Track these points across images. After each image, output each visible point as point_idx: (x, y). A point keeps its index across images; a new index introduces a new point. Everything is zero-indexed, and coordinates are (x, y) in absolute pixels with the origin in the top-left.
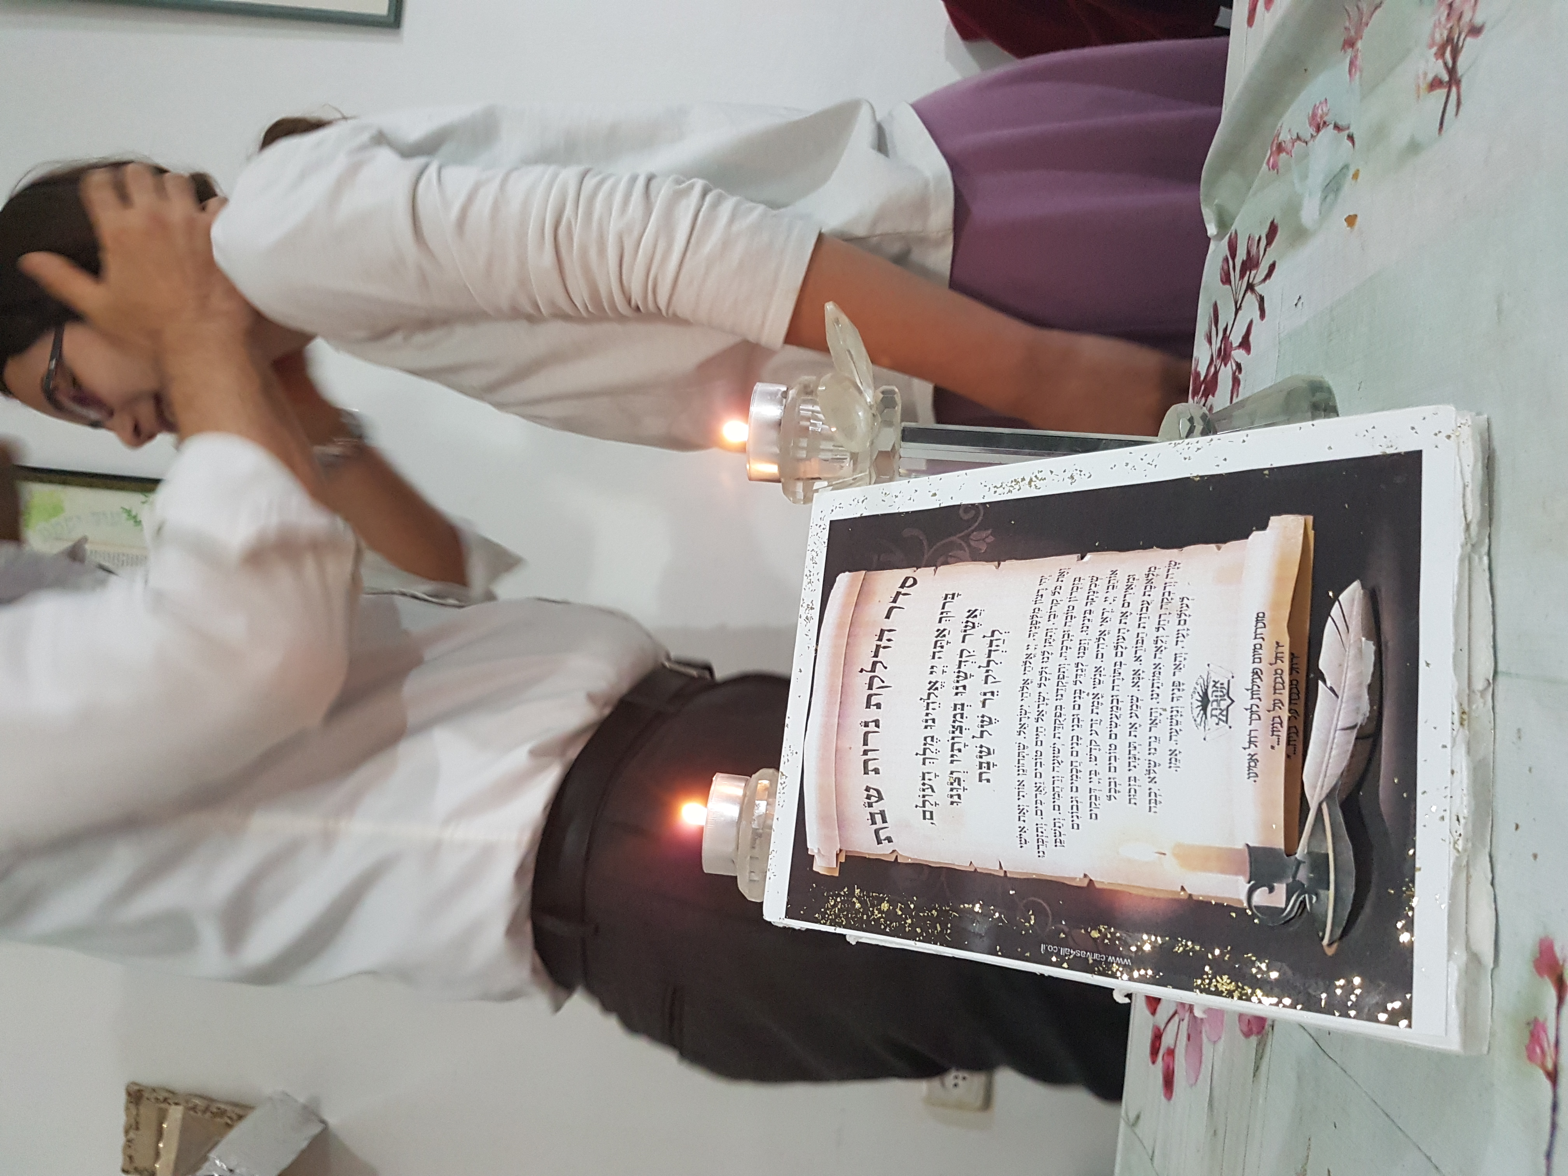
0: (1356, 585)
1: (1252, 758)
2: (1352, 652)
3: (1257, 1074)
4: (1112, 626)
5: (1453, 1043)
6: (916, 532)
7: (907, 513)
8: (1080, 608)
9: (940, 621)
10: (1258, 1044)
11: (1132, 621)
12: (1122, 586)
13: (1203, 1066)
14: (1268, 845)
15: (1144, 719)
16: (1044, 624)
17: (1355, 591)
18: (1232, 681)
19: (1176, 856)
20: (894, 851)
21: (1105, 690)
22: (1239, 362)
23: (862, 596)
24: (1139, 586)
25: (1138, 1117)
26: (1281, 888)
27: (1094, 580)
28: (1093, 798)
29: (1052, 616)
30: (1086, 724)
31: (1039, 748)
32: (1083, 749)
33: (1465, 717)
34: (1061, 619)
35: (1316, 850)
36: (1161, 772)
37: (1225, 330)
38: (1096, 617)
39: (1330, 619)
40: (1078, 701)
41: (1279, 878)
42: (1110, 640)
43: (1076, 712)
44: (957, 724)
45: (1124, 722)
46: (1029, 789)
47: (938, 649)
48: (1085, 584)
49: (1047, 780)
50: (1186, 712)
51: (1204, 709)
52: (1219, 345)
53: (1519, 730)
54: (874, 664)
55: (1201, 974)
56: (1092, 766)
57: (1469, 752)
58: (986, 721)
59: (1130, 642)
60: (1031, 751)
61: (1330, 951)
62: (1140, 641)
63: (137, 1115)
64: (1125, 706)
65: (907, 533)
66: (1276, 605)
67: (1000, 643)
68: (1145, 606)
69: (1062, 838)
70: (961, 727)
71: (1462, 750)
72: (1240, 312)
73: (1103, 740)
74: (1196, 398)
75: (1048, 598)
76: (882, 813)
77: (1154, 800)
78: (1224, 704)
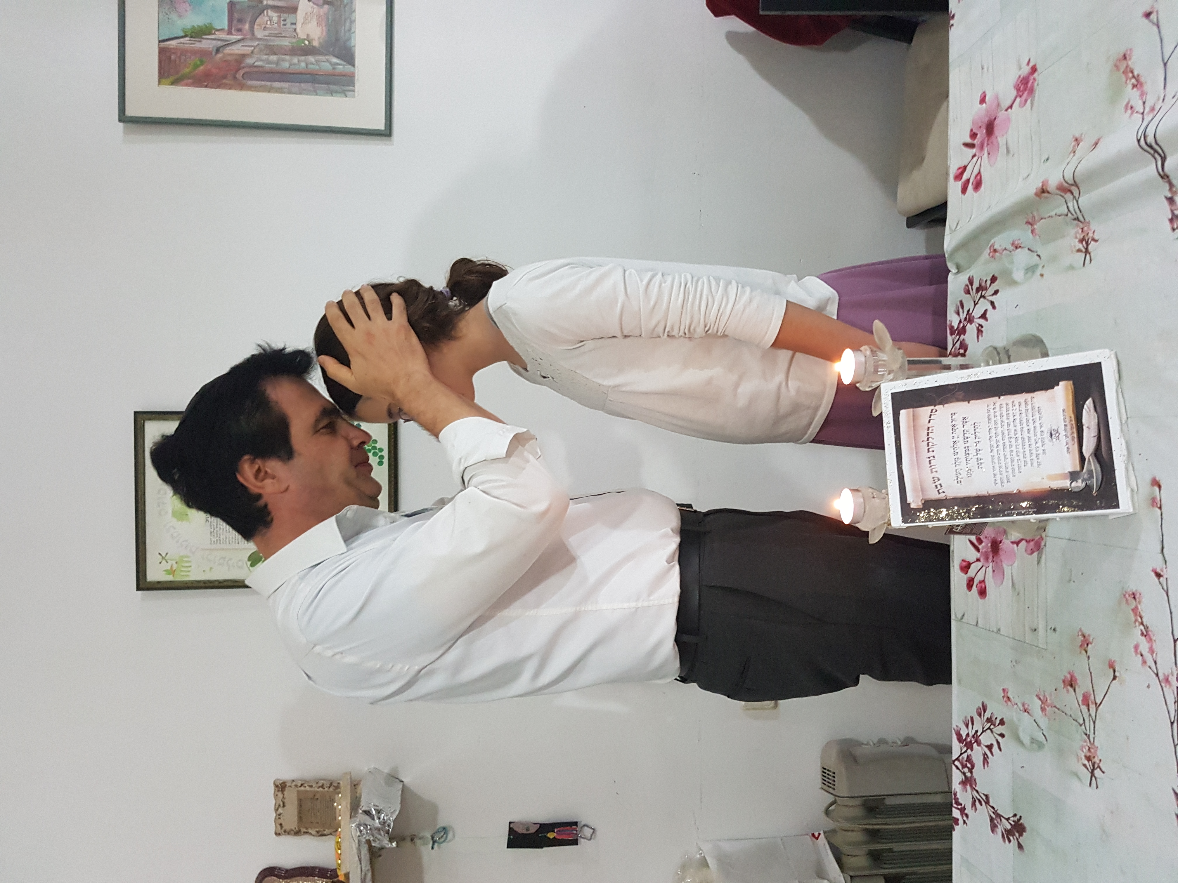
1: (1068, 448)
2: (1091, 417)
3: (1040, 562)
4: (1017, 417)
5: (1131, 510)
7: (924, 388)
8: (1005, 413)
9: (952, 422)
11: (1024, 415)
12: (1017, 406)
13: (1006, 575)
14: (1075, 470)
15: (1033, 442)
16: (993, 420)
17: (1090, 400)
18: (1058, 428)
19: (1048, 478)
20: (946, 495)
21: (1019, 435)
22: (980, 323)
23: (915, 418)
24: (1023, 404)
26: (1080, 481)
27: (1007, 404)
28: (1019, 467)
29: (995, 416)
30: (1014, 446)
31: (999, 455)
32: (1014, 453)
33: (1122, 430)
34: (999, 417)
35: (1089, 469)
36: (1040, 456)
37: (969, 311)
38: (1011, 415)
39: (1084, 409)
40: (1010, 440)
41: (1079, 479)
42: (1018, 421)
43: (1010, 443)
44: (967, 453)
45: (1027, 444)
46: (997, 468)
47: (954, 431)
48: (1004, 405)
49: (1003, 465)
50: (1046, 438)
51: (1051, 437)
52: (965, 316)
53: (1136, 432)
54: (928, 438)
55: (1059, 508)
56: (1018, 458)
57: (1125, 439)
58: (978, 450)
59: (1024, 421)
60: (996, 457)
61: (1095, 495)
62: (1027, 421)
63: (283, 798)
64: (1026, 439)
66: (1068, 407)
67: (978, 426)
68: (1027, 410)
69: (1010, 480)
70: (969, 454)
71: (1122, 439)
72: (977, 306)
73: (1021, 450)
74: (953, 336)
75: (992, 411)
76: (940, 484)
77: (1039, 464)
78: (1057, 435)
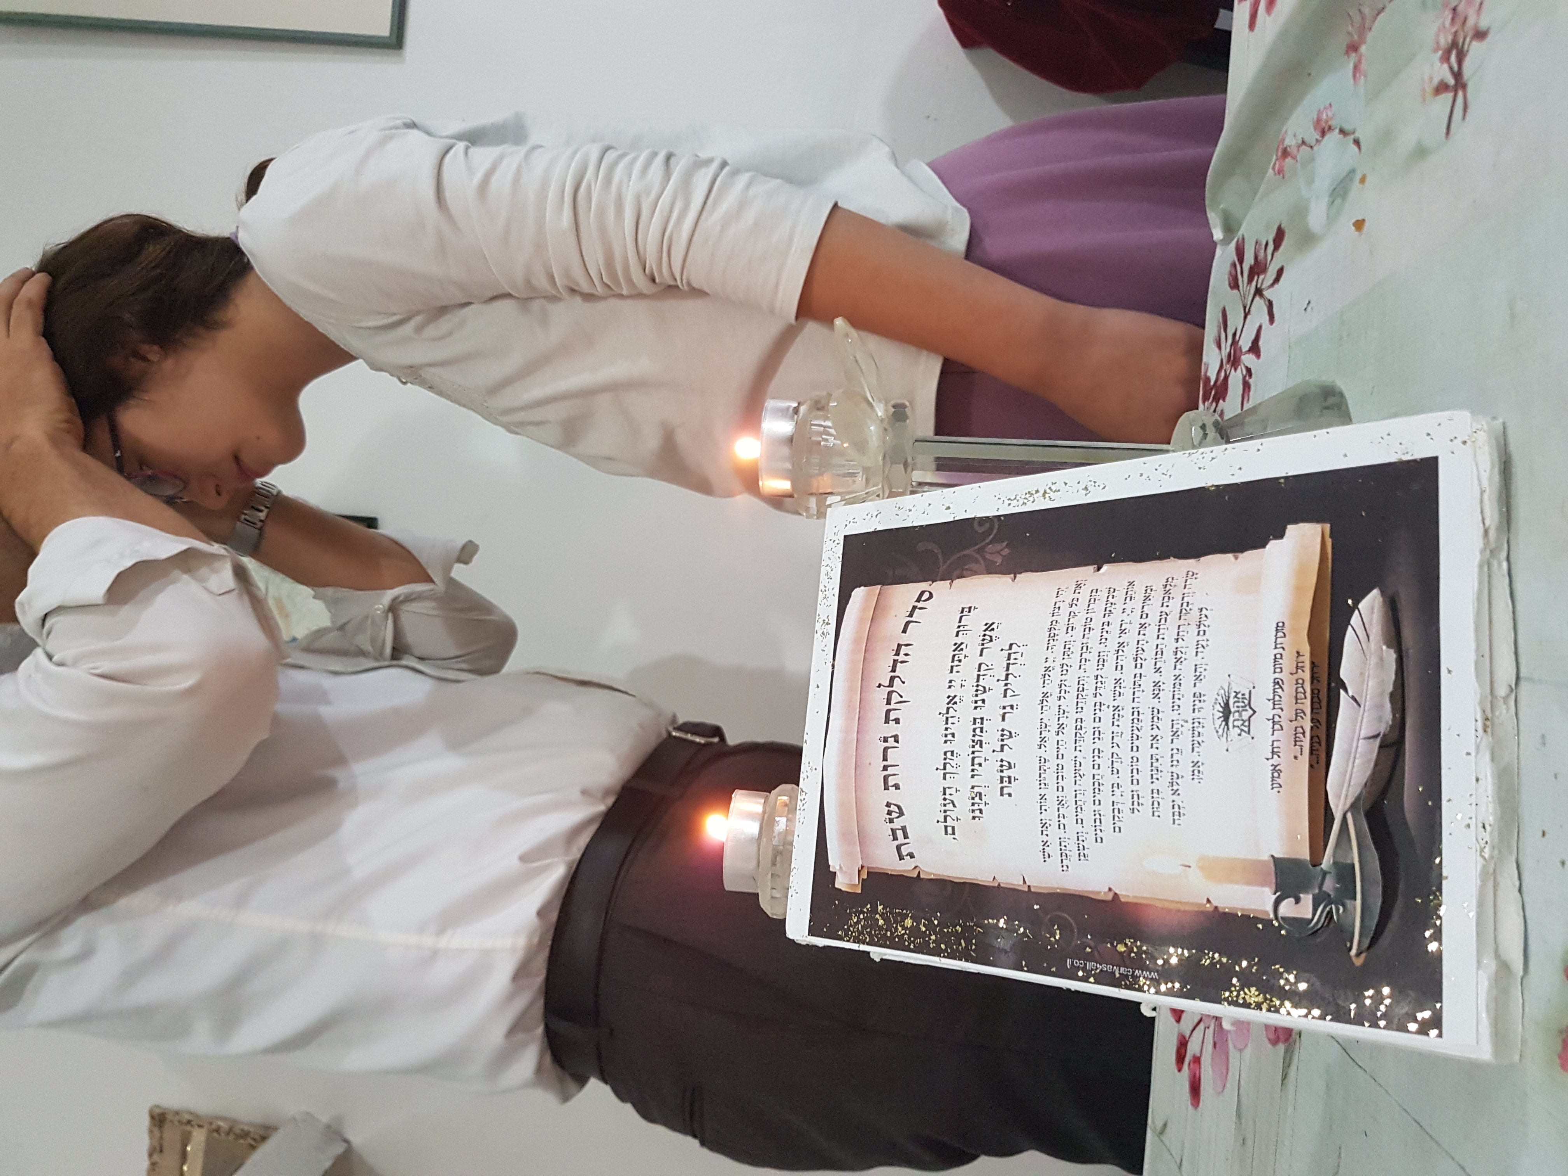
0: (1375, 593)
1: (1275, 769)
2: (1373, 660)
3: (1286, 1081)
4: (1131, 638)
5: (1484, 1052)
6: (930, 546)
7: (922, 526)
8: (1098, 622)
9: (957, 635)
10: (1286, 1052)
11: (1151, 632)
12: (1139, 596)
13: (1230, 1074)
14: (1294, 856)
15: (1165, 731)
16: (1062, 637)
17: (1374, 599)
18: (1253, 691)
19: (1201, 868)
20: (916, 867)
21: (1125, 701)
22: (1249, 367)
23: (878, 611)
24: (1157, 596)
25: (1165, 1125)
26: (1307, 899)
27: (1112, 591)
28: (1116, 812)
29: (1070, 628)
30: (1107, 737)
31: (1060, 761)
32: (1104, 762)
33: (1488, 723)
34: (1079, 631)
35: (1342, 860)
36: (1184, 785)
37: (1234, 335)
38: (1114, 629)
39: (1350, 628)
40: (1099, 714)
41: (1305, 889)
42: (1129, 651)
43: (1097, 725)
44: (977, 738)
45: (1146, 734)
46: (1051, 803)
47: (956, 663)
48: (1103, 595)
49: (1069, 794)
50: (1208, 723)
51: (1226, 720)
52: (1228, 350)
53: (1543, 736)
54: (892, 679)
55: (1229, 986)
56: (1114, 779)
57: (1493, 760)
58: (1006, 735)
59: (1149, 654)
60: (1052, 765)
61: (1358, 962)
62: (1159, 652)
63: (161, 1138)
64: (1146, 718)
65: (921, 547)
66: (1295, 614)
67: (1018, 656)
68: (1164, 617)
69: (1085, 852)
70: (981, 742)
71: (1487, 757)
72: (1249, 317)
73: (1125, 753)
74: (1206, 403)
75: (1065, 610)
76: (904, 829)
77: (1177, 812)
78: (1245, 715)
